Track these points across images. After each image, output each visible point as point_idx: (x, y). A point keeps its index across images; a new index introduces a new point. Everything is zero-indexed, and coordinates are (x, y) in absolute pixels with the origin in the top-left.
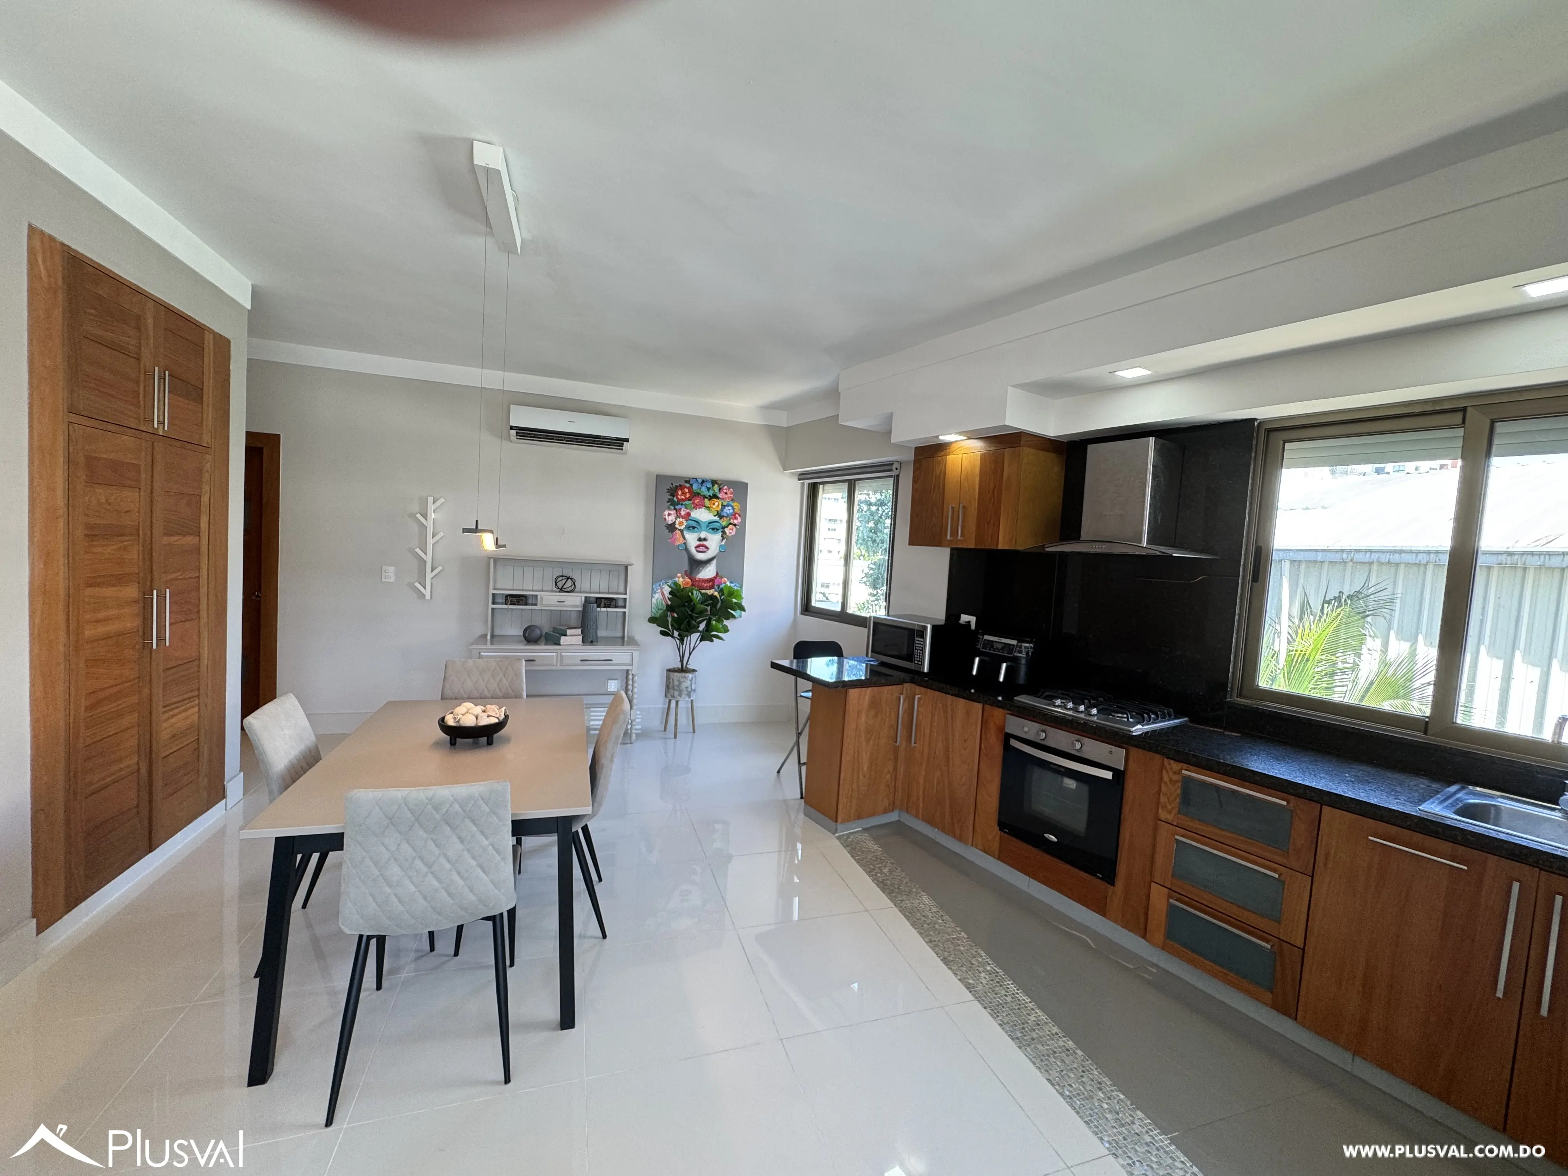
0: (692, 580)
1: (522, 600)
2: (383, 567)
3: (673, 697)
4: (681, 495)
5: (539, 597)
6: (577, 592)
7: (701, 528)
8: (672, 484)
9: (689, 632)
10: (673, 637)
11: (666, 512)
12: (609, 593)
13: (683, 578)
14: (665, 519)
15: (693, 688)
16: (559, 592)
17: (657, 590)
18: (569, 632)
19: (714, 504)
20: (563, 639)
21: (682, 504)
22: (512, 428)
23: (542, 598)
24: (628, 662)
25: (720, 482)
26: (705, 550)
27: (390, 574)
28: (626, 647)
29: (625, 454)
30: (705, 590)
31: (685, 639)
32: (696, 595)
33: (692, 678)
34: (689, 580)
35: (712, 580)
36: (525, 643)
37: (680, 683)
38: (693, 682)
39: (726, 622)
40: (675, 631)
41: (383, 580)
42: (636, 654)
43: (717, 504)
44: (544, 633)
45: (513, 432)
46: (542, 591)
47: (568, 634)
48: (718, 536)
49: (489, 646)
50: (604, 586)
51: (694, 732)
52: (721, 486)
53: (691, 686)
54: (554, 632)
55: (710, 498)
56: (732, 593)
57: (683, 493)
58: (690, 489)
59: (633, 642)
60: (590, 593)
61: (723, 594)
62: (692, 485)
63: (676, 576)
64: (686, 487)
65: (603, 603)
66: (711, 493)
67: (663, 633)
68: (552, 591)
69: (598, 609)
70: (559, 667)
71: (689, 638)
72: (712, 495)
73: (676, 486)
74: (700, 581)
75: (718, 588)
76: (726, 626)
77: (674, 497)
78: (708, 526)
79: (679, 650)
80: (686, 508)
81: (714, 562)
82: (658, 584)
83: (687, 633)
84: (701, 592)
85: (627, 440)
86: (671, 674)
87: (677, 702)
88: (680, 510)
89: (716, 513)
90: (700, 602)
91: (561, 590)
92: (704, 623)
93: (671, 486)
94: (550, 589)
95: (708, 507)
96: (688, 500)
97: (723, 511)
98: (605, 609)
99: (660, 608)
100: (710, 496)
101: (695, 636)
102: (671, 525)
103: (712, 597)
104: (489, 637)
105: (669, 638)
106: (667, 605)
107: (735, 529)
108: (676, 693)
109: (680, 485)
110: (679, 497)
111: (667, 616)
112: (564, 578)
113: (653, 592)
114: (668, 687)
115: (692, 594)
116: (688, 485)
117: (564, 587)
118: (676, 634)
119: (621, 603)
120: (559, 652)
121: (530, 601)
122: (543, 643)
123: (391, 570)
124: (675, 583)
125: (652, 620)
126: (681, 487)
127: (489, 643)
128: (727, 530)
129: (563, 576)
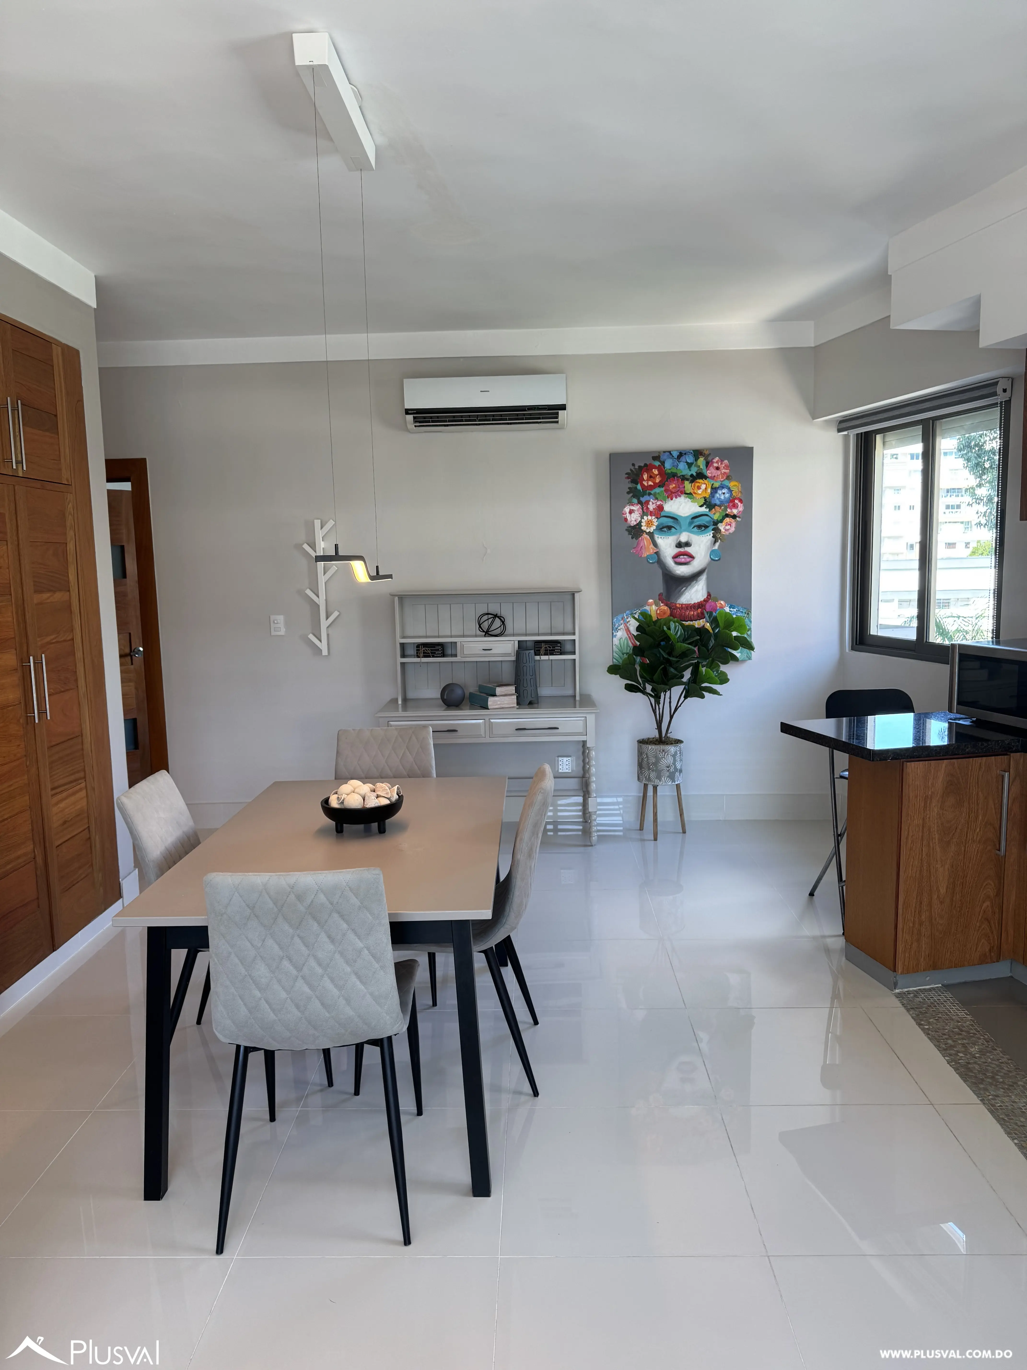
0: (670, 608)
1: (438, 650)
2: (271, 617)
3: (649, 779)
4: (648, 480)
5: (458, 645)
6: (506, 636)
7: (681, 527)
8: (633, 465)
9: (666, 684)
10: (643, 692)
11: (627, 510)
12: (551, 634)
13: (656, 605)
14: (626, 520)
15: (678, 767)
16: (485, 636)
17: (619, 626)
18: (499, 690)
19: (699, 488)
20: (491, 701)
21: (650, 494)
22: (408, 412)
23: (462, 647)
24: (581, 730)
25: (707, 453)
26: (688, 560)
27: (279, 624)
28: (578, 710)
29: (562, 428)
30: (692, 621)
31: (662, 695)
32: (675, 630)
33: (676, 753)
34: (666, 608)
35: (700, 605)
36: (444, 709)
37: (658, 760)
38: (678, 758)
39: (723, 668)
40: (647, 685)
41: (273, 633)
42: (591, 719)
43: (703, 487)
44: (467, 694)
45: (410, 418)
46: (464, 636)
47: (497, 693)
48: (707, 538)
49: (401, 713)
50: (545, 625)
51: (684, 832)
52: (710, 459)
53: (674, 764)
54: (481, 692)
55: (693, 479)
56: (730, 623)
57: (651, 477)
58: (661, 469)
59: (586, 701)
60: (526, 635)
61: (717, 626)
62: (663, 463)
63: (646, 603)
64: (655, 467)
65: (543, 648)
66: (694, 471)
67: (629, 688)
68: (476, 636)
69: (537, 658)
70: (488, 740)
71: (668, 693)
72: (695, 474)
73: (640, 467)
74: (682, 608)
75: (709, 617)
76: (724, 674)
77: (637, 484)
78: (691, 523)
79: (655, 713)
80: (657, 499)
81: (703, 578)
82: (620, 617)
83: (663, 686)
84: (682, 625)
85: (563, 407)
86: (644, 746)
87: (655, 788)
88: (647, 502)
89: (702, 501)
90: (681, 639)
91: (487, 633)
92: (689, 670)
93: (632, 468)
94: (474, 633)
95: (690, 494)
96: (659, 486)
97: (713, 497)
98: (546, 657)
99: (625, 651)
100: (692, 475)
101: (677, 691)
102: (634, 527)
103: (702, 631)
104: (400, 702)
105: (639, 694)
106: (635, 647)
107: (734, 524)
108: (653, 775)
109: (646, 465)
110: (645, 483)
111: (634, 663)
112: (490, 616)
113: (614, 629)
114: (640, 765)
115: (669, 629)
116: (657, 463)
117: (492, 628)
118: (649, 688)
119: (568, 647)
120: (487, 719)
121: (449, 651)
122: (468, 707)
123: (281, 618)
124: (645, 615)
125: (613, 670)
126: (647, 468)
127: (400, 709)
128: (721, 527)
129: (488, 614)
